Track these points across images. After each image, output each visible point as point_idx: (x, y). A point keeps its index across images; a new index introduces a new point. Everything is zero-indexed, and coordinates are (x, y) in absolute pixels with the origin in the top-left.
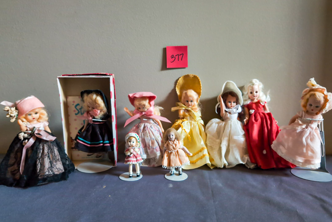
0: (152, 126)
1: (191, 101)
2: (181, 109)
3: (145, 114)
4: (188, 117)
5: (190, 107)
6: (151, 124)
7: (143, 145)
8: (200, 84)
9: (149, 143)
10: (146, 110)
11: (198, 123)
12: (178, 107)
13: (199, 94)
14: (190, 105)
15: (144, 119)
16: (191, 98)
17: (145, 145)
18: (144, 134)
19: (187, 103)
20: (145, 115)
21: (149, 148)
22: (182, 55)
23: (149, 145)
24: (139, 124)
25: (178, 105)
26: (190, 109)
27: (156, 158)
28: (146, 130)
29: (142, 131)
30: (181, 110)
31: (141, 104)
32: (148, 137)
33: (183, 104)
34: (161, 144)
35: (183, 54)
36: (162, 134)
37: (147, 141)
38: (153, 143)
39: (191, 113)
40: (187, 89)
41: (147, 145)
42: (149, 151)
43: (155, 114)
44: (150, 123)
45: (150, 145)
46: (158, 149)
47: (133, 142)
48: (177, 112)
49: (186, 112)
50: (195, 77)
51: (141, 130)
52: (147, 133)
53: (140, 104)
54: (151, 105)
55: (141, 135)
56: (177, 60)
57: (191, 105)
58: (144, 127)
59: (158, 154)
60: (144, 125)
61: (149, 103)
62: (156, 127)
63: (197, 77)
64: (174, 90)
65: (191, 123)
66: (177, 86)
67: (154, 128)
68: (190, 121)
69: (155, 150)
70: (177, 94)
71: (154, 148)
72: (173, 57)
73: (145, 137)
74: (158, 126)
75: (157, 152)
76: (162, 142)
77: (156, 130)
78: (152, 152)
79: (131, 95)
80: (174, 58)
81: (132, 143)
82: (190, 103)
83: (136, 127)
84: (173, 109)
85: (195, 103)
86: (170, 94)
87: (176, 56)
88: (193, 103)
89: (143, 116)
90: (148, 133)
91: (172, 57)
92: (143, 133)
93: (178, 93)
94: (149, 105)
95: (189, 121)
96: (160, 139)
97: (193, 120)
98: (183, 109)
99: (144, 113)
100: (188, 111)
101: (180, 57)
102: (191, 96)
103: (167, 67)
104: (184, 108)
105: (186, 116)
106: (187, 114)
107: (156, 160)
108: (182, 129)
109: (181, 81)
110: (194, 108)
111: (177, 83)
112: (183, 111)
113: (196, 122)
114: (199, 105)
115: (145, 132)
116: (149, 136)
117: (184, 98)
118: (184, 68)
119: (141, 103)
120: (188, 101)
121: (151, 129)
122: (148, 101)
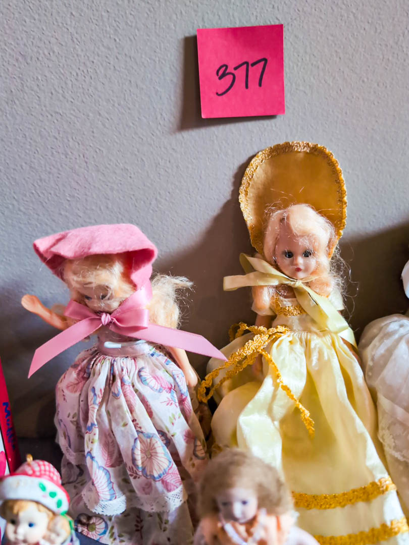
0: (146, 374)
1: (307, 254)
2: (262, 283)
3: (110, 323)
4: (294, 319)
5: (301, 275)
6: (141, 363)
7: (110, 454)
8: (338, 182)
9: (133, 453)
10: (115, 305)
11: (333, 344)
12: (252, 275)
13: (336, 220)
14: (299, 270)
15: (109, 345)
16: (304, 243)
17: (115, 455)
18: (108, 413)
19: (287, 261)
20: (112, 328)
21: (131, 469)
22: (262, 63)
23: (134, 460)
24: (89, 363)
25: (252, 269)
26: (299, 284)
27: (165, 518)
28: (116, 396)
29: (99, 400)
30: (262, 287)
31: (90, 283)
32: (125, 425)
33: (271, 265)
34: (188, 448)
35: (265, 60)
36: (188, 402)
37: (123, 444)
38: (149, 452)
39: (304, 304)
40: (286, 205)
41: (127, 460)
42: (134, 482)
43: (153, 321)
44: (135, 358)
45: (139, 463)
46: (174, 476)
47: (31, 525)
48: (247, 294)
49: (286, 297)
50: (316, 152)
51: (98, 392)
52: (120, 407)
53: (85, 285)
54: (134, 286)
55: (99, 415)
56: (244, 85)
57: (306, 270)
58: (112, 379)
59: (175, 499)
60: (112, 365)
61: (127, 276)
62: (161, 373)
63: (327, 151)
64: (232, 207)
65: (307, 344)
66: (242, 189)
67: (153, 382)
68: (304, 335)
69: (159, 485)
70: (244, 222)
71: (154, 479)
72: (224, 75)
73: (113, 424)
74: (172, 366)
75: (169, 491)
76: (190, 437)
77: (160, 391)
78: (148, 487)
79: (43, 244)
80: (229, 78)
81: (23, 529)
82: (300, 261)
83: (78, 374)
84: (231, 283)
85: (322, 260)
86: (218, 220)
87: (236, 68)
88: (312, 261)
89: (105, 332)
90: (125, 407)
91: (223, 71)
92: (103, 409)
93: (249, 216)
94: (127, 287)
95: (296, 335)
96: (179, 429)
97: (314, 329)
98: (273, 287)
99: (105, 319)
100: (291, 292)
101: (255, 71)
102: (305, 234)
103: (203, 116)
104: (276, 283)
105: (284, 311)
106: (287, 303)
107: (163, 526)
108: (276, 386)
109: (258, 171)
110: (314, 278)
111: (245, 180)
112: (272, 291)
113: (328, 339)
114: (337, 267)
115: (116, 403)
116: (131, 424)
117: (277, 241)
118: (271, 117)
119: (89, 280)
120: (290, 255)
121: (139, 386)
122: (118, 268)
